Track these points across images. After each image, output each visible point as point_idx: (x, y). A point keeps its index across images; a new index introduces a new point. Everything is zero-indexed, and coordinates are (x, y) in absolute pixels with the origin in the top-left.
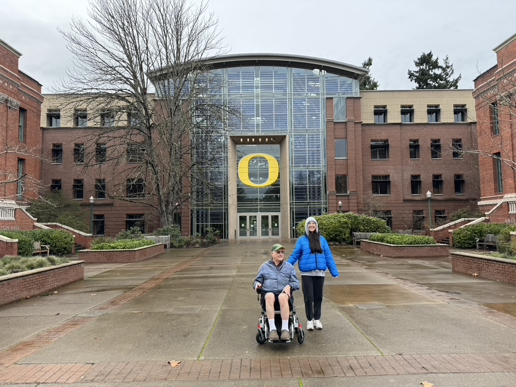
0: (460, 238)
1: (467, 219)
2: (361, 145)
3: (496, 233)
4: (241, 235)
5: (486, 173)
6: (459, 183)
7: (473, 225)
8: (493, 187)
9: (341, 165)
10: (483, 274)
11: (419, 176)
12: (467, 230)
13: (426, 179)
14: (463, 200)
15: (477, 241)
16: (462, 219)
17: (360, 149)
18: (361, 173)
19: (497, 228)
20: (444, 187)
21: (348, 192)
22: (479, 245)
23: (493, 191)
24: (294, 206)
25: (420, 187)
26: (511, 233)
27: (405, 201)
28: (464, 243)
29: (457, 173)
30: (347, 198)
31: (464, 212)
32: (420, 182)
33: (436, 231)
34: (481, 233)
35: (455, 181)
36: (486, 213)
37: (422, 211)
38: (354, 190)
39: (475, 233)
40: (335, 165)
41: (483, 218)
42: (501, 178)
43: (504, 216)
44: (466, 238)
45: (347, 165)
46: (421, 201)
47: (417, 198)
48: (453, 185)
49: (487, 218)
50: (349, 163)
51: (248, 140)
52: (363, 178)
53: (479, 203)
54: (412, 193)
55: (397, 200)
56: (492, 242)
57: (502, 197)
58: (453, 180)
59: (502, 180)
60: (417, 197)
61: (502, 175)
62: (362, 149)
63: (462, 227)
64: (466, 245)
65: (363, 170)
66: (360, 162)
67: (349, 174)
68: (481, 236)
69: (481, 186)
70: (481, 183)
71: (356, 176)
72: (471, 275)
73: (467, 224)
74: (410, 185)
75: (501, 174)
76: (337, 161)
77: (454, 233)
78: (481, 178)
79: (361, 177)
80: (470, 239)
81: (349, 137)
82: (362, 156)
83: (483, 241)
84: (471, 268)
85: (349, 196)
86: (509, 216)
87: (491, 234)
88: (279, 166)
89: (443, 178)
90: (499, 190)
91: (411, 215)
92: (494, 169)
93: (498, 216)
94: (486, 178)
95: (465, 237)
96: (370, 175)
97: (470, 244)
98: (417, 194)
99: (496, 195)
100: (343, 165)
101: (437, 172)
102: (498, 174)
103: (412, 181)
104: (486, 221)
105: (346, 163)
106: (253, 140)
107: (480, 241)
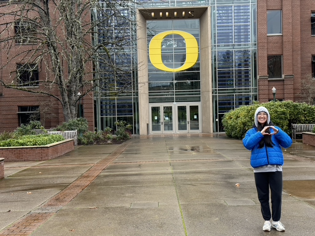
2: (299, 17)
4: (154, 129)
9: (274, 43)
17: (299, 22)
18: (299, 52)
21: (283, 76)
24: (217, 94)
30: (281, 83)
38: (291, 73)
40: (268, 43)
45: (282, 42)
50: (284, 40)
51: (161, 14)
52: (301, 58)
62: (301, 22)
65: (301, 48)
66: (298, 39)
67: (285, 54)
71: (293, 56)
76: (270, 38)
79: (299, 58)
81: (284, 9)
82: (301, 31)
85: (283, 80)
88: (198, 46)
96: (310, 55)
100: (277, 43)
105: (280, 41)
106: (167, 14)
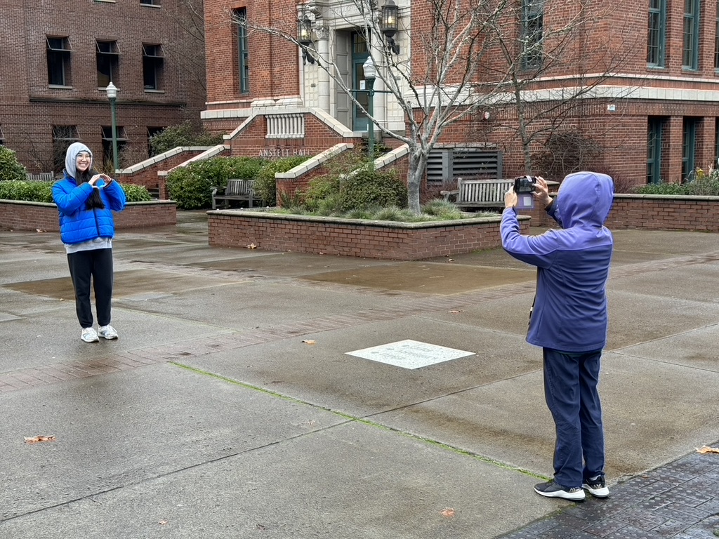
0: (182, 188)
1: (186, 148)
3: (248, 176)
5: (218, 51)
6: (152, 64)
7: (205, 162)
8: (231, 82)
10: (266, 243)
11: (66, 39)
12: (195, 172)
13: (82, 50)
14: (160, 105)
15: (214, 193)
16: (178, 149)
19: (248, 166)
20: (120, 72)
22: (216, 200)
23: (231, 89)
25: (68, 68)
26: (277, 175)
27: (34, 101)
28: (190, 198)
29: (150, 41)
31: (179, 134)
32: (67, 55)
33: (128, 175)
34: (219, 178)
35: (145, 59)
36: (225, 137)
37: (74, 126)
39: (209, 177)
41: (219, 147)
42: (246, 62)
43: (257, 142)
44: (193, 188)
46: (70, 102)
47: (62, 96)
48: (139, 68)
49: (228, 147)
53: (204, 115)
54: (50, 82)
55: (14, 99)
56: (240, 194)
57: (248, 105)
58: (140, 58)
59: (246, 67)
60: (62, 92)
61: (249, 57)
63: (184, 164)
64: (193, 203)
68: (218, 183)
69: (209, 77)
70: (207, 70)
72: (245, 248)
73: (193, 159)
74: (45, 61)
75: (246, 55)
77: (170, 178)
78: (208, 59)
80: (200, 190)
83: (223, 194)
84: (244, 236)
86: (266, 143)
87: (238, 178)
89: (119, 51)
90: (242, 89)
91: (49, 138)
92: (234, 42)
93: (247, 143)
94: (218, 60)
95: (191, 185)
97: (199, 200)
98: (62, 84)
99: (236, 98)
101: (107, 35)
102: (241, 56)
103: (49, 52)
104: (226, 152)
107: (218, 194)
